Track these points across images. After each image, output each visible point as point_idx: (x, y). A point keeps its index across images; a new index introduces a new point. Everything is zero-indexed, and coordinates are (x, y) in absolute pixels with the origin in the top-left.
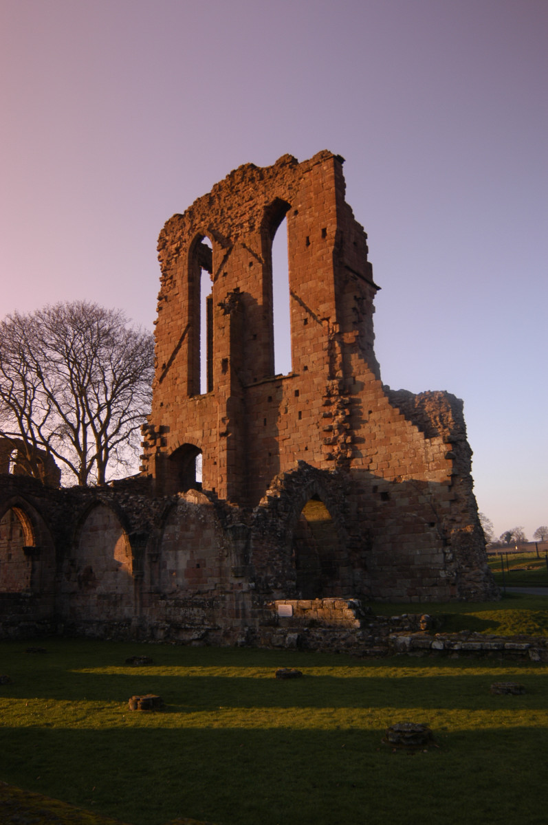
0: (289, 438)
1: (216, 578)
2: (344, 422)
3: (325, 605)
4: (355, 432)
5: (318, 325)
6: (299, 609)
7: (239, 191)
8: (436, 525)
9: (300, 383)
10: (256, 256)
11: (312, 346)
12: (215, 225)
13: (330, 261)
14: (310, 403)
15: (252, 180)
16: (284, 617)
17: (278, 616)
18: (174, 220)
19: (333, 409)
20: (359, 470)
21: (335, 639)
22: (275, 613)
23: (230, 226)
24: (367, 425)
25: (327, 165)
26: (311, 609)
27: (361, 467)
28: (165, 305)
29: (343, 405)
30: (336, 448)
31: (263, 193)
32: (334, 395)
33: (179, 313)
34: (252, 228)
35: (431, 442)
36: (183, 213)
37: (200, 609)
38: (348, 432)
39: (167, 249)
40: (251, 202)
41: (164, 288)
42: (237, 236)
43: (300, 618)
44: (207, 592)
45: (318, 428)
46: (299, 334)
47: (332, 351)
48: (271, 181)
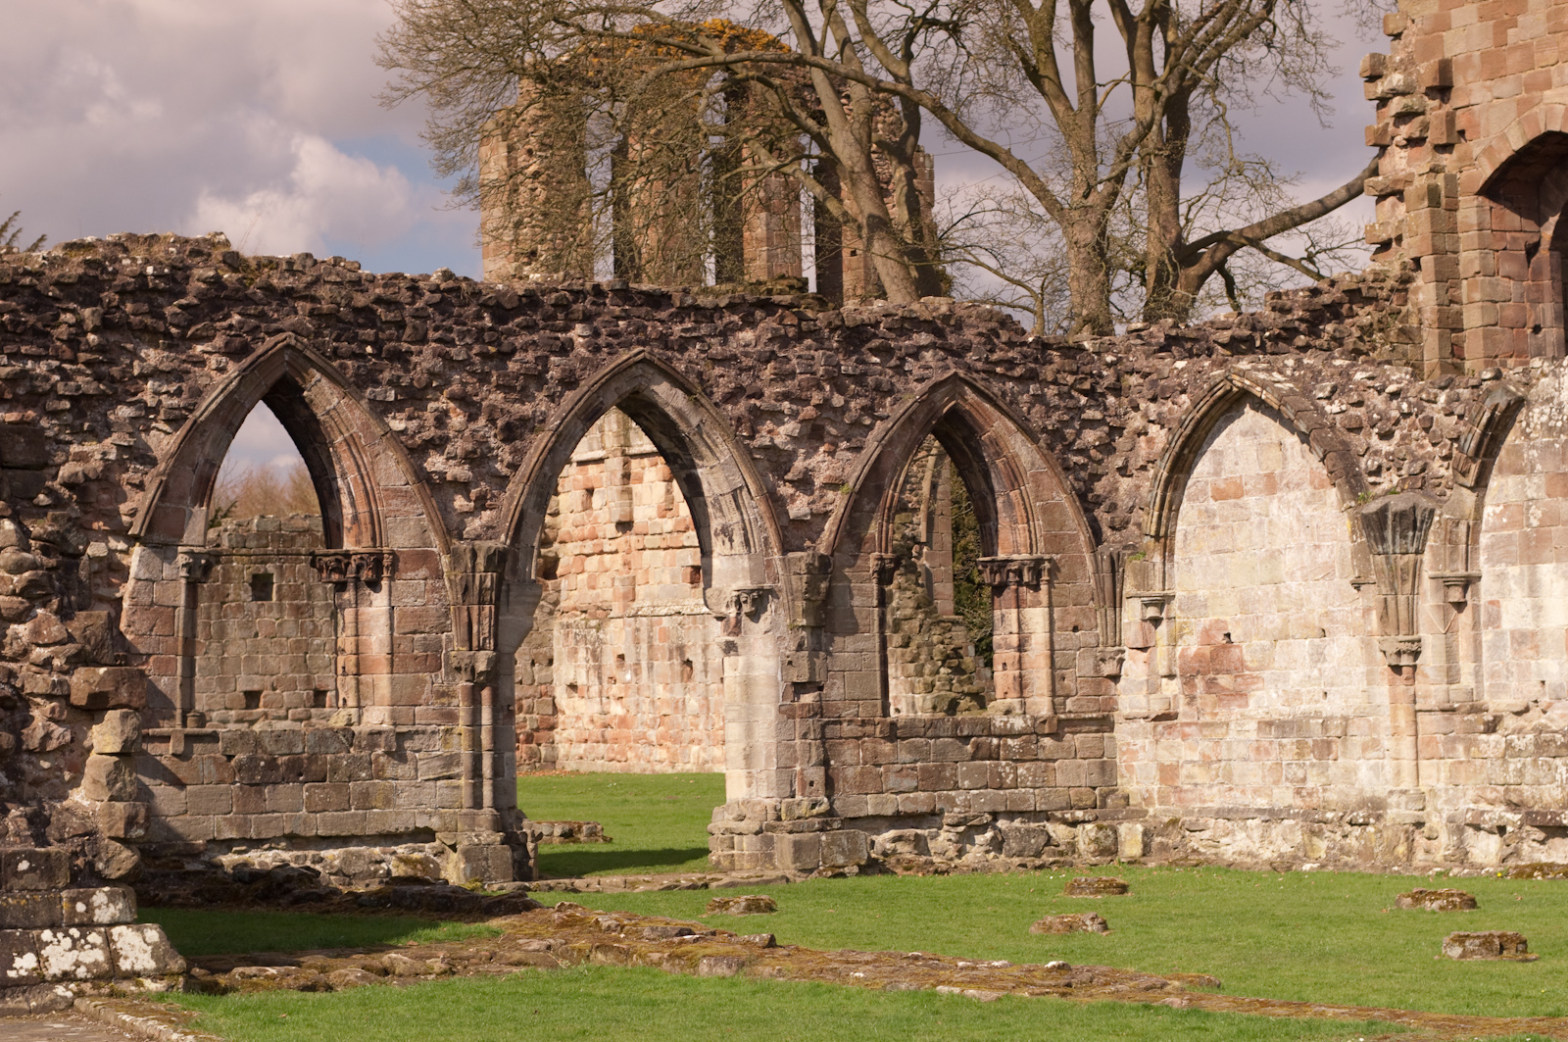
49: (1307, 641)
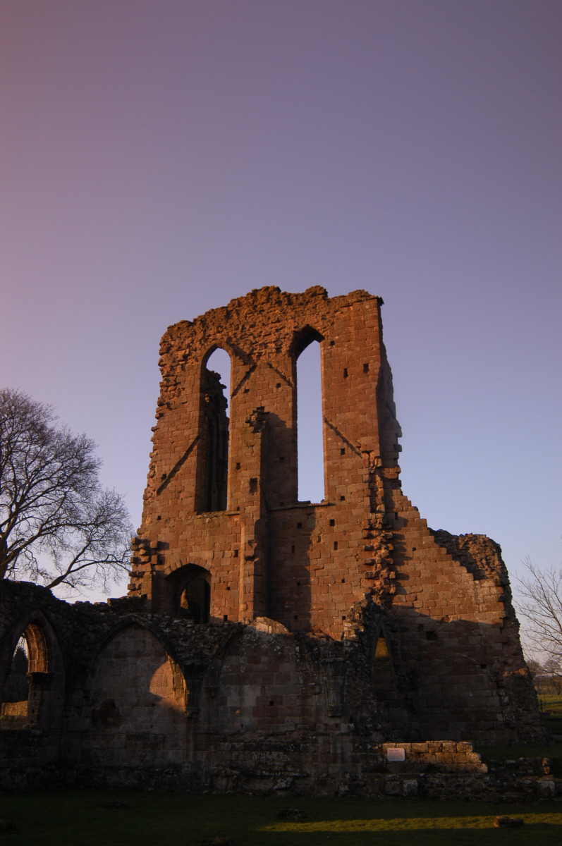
0: (323, 568)
1: (298, 718)
2: (387, 557)
3: (445, 748)
4: (398, 568)
5: (357, 457)
6: (413, 753)
7: (263, 311)
8: (487, 666)
9: (337, 512)
10: (284, 378)
11: (351, 478)
12: (234, 339)
13: (373, 396)
14: (347, 534)
15: (279, 303)
16: (394, 762)
17: (387, 760)
18: (182, 326)
19: (375, 543)
20: (403, 607)
21: (459, 785)
22: (383, 757)
23: (252, 344)
24: (411, 562)
25: (370, 305)
26: (428, 752)
27: (403, 604)
28: (168, 412)
29: (386, 541)
30: (377, 583)
31: (292, 318)
32: (376, 529)
33: (186, 423)
34: (278, 350)
35: (481, 584)
36: (192, 321)
37: (281, 753)
38: (391, 568)
39: (172, 354)
40: (278, 324)
41: (165, 394)
42: (260, 355)
43: (415, 763)
44: (284, 734)
45: (357, 560)
46: (335, 463)
47: (372, 484)
48: (301, 308)
49: (147, 708)
